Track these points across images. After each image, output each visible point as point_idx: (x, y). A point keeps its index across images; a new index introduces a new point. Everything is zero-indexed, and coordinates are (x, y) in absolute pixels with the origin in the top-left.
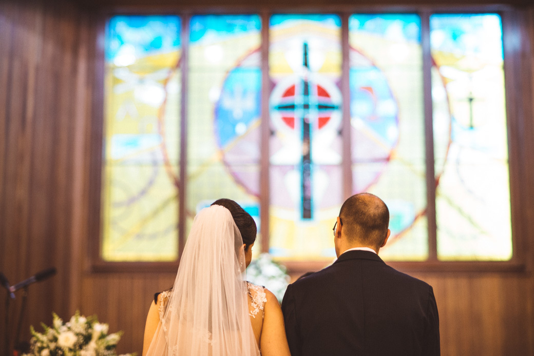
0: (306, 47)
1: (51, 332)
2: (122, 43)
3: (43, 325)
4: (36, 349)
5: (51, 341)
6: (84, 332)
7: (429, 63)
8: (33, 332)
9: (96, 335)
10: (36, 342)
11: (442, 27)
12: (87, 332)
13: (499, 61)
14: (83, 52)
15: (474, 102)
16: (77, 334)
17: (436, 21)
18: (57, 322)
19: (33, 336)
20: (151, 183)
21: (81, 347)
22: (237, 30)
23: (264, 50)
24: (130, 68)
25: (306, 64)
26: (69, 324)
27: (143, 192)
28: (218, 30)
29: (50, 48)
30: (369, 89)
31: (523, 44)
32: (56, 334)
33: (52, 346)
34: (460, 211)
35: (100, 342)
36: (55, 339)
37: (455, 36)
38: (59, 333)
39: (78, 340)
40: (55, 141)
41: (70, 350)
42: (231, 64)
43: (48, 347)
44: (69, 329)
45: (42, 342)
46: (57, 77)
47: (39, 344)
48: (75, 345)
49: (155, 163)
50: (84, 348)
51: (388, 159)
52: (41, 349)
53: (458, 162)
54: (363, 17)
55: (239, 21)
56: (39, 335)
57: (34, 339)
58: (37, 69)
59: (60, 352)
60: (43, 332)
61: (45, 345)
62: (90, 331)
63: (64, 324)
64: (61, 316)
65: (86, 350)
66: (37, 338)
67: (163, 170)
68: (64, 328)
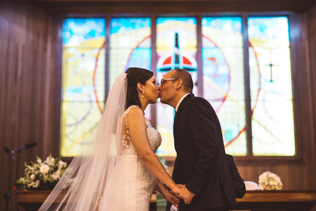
0: (177, 35)
1: (36, 165)
2: (72, 34)
3: (31, 162)
4: (28, 175)
5: (36, 170)
6: (54, 165)
7: (247, 45)
8: (26, 165)
9: (60, 167)
10: (28, 171)
11: (254, 24)
12: (56, 165)
13: (287, 43)
14: (49, 38)
15: (272, 67)
16: (50, 166)
17: (251, 21)
18: (39, 161)
19: (26, 167)
20: (88, 113)
21: (52, 173)
22: (137, 26)
23: (153, 37)
24: (76, 48)
25: (177, 45)
26: (45, 162)
27: (84, 118)
28: (127, 26)
29: (31, 36)
30: (213, 59)
31: (301, 33)
32: (38, 166)
33: (37, 172)
34: (265, 128)
35: (62, 171)
36: (38, 169)
37: (262, 29)
38: (40, 166)
39: (51, 169)
40: (34, 89)
41: (46, 174)
42: (134, 45)
43: (34, 173)
44: (46, 164)
45: (31, 171)
46: (35, 53)
47: (29, 172)
48: (49, 172)
49: (91, 101)
50: (54, 173)
51: (224, 100)
52: (30, 174)
53: (264, 101)
54: (209, 19)
55: (139, 21)
56: (29, 167)
57: (27, 169)
58: (23, 48)
59: (41, 175)
60: (32, 166)
61: (32, 172)
62: (57, 165)
63: (43, 162)
64: (41, 158)
65: (55, 174)
66: (29, 169)
67: (95, 105)
68: (43, 164)
